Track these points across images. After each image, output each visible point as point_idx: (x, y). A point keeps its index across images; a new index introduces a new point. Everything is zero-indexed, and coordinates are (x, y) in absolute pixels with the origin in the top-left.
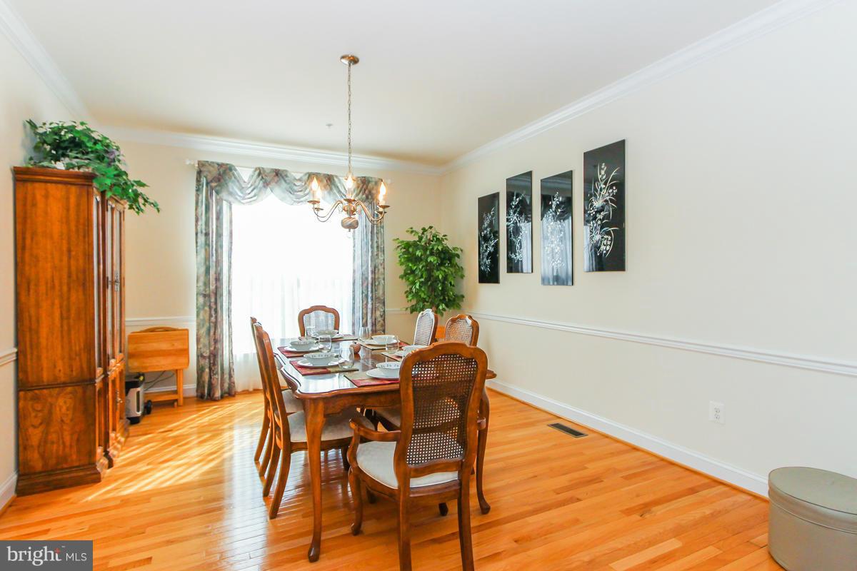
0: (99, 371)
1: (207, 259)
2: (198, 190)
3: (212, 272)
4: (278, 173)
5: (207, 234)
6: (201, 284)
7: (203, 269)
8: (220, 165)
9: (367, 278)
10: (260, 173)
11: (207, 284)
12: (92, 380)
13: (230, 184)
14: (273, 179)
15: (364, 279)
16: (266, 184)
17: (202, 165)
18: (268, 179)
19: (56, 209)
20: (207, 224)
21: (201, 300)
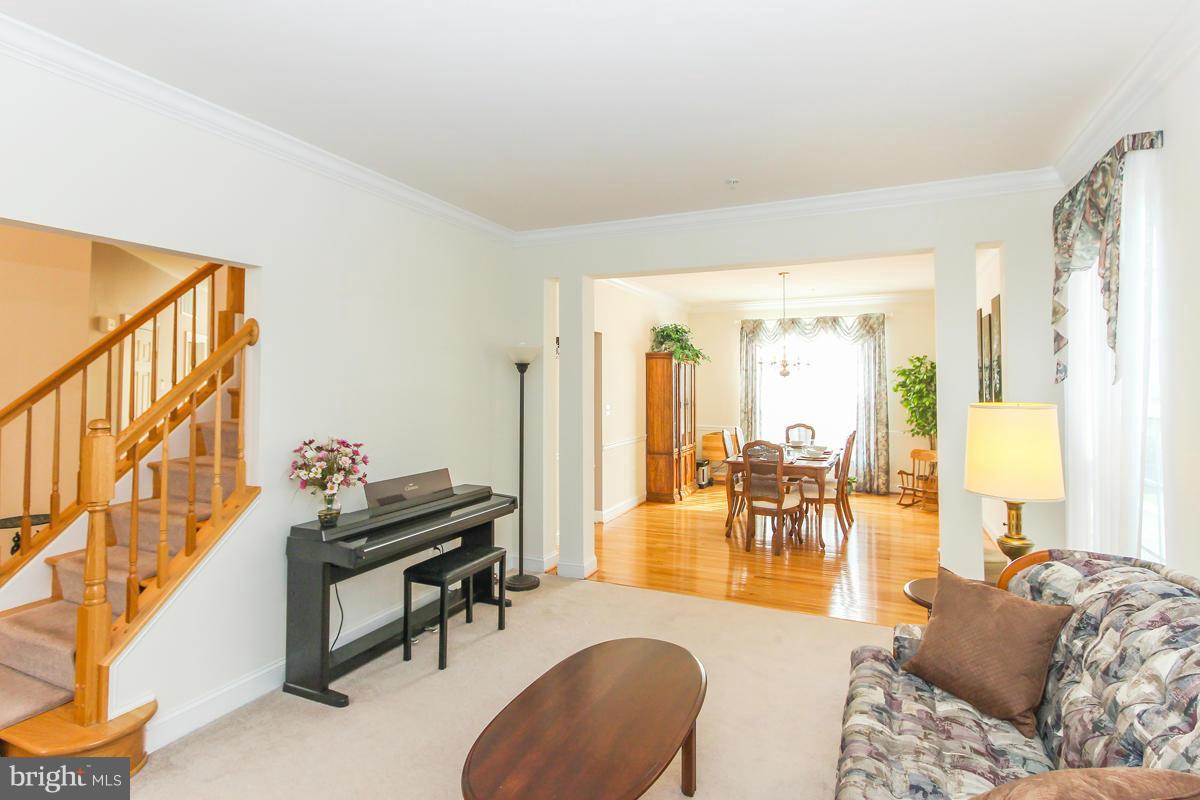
0: (676, 450)
1: (747, 387)
2: (741, 340)
3: (750, 396)
4: (793, 321)
5: (746, 371)
6: (743, 404)
7: (744, 395)
8: (755, 321)
9: (869, 403)
10: (781, 323)
11: (746, 404)
12: (672, 454)
13: (761, 334)
14: (789, 327)
15: (867, 403)
16: (785, 330)
17: (743, 322)
18: (786, 327)
19: (660, 370)
20: (747, 361)
21: (743, 415)
